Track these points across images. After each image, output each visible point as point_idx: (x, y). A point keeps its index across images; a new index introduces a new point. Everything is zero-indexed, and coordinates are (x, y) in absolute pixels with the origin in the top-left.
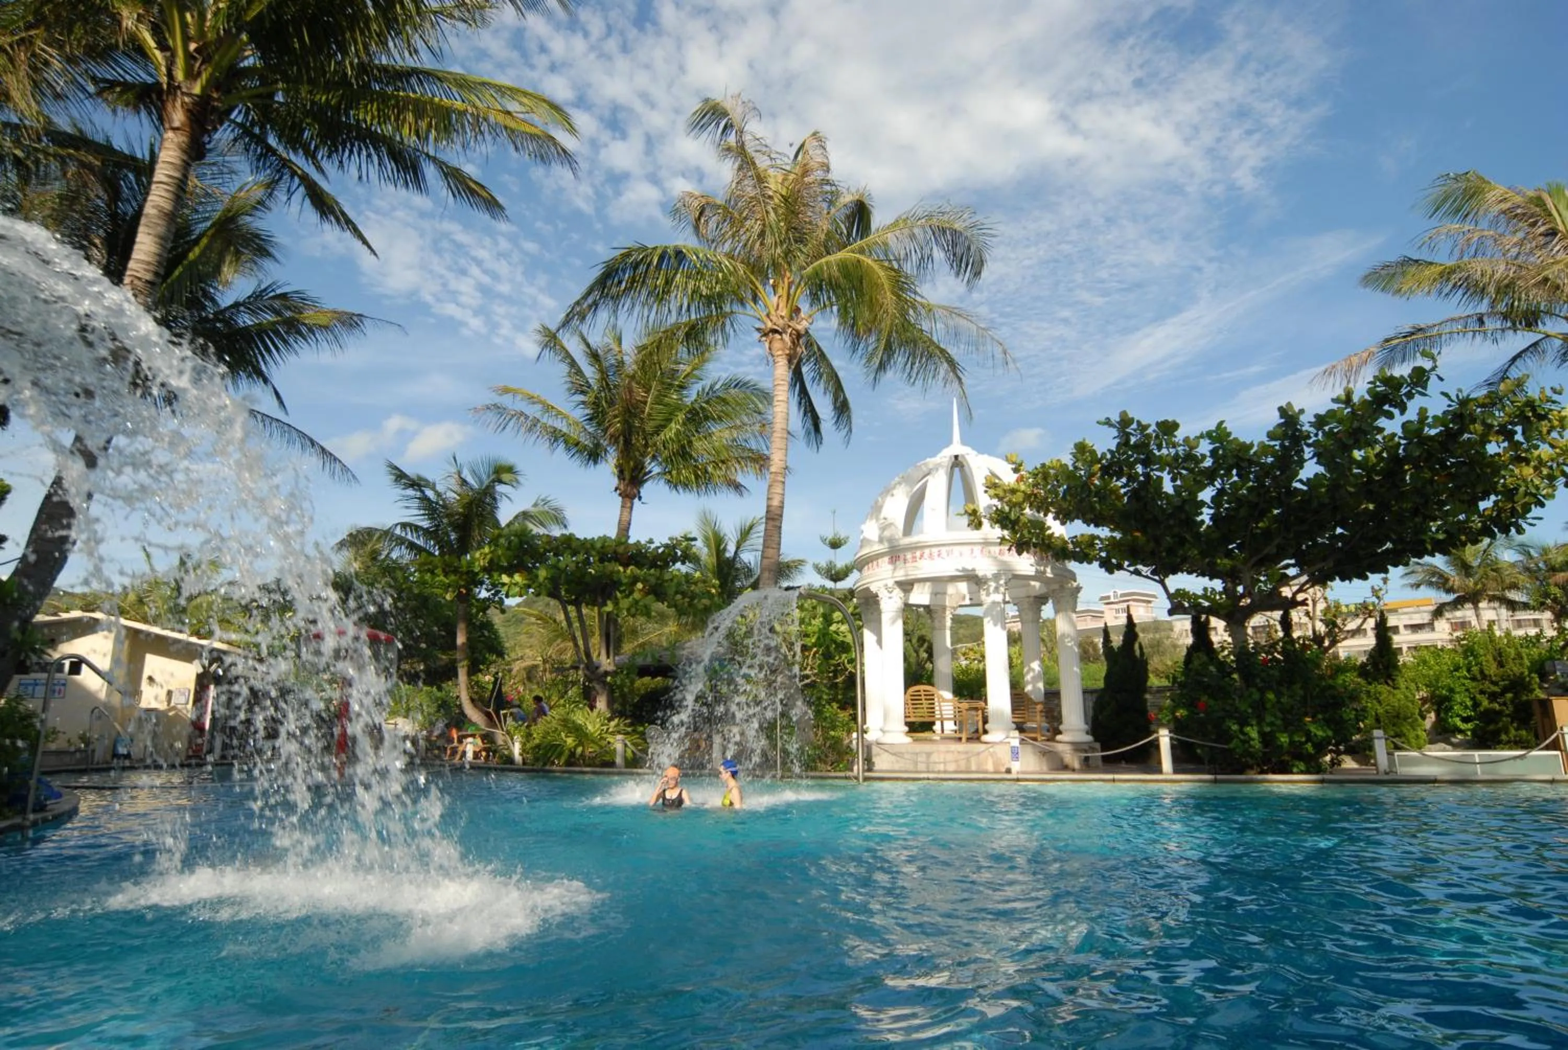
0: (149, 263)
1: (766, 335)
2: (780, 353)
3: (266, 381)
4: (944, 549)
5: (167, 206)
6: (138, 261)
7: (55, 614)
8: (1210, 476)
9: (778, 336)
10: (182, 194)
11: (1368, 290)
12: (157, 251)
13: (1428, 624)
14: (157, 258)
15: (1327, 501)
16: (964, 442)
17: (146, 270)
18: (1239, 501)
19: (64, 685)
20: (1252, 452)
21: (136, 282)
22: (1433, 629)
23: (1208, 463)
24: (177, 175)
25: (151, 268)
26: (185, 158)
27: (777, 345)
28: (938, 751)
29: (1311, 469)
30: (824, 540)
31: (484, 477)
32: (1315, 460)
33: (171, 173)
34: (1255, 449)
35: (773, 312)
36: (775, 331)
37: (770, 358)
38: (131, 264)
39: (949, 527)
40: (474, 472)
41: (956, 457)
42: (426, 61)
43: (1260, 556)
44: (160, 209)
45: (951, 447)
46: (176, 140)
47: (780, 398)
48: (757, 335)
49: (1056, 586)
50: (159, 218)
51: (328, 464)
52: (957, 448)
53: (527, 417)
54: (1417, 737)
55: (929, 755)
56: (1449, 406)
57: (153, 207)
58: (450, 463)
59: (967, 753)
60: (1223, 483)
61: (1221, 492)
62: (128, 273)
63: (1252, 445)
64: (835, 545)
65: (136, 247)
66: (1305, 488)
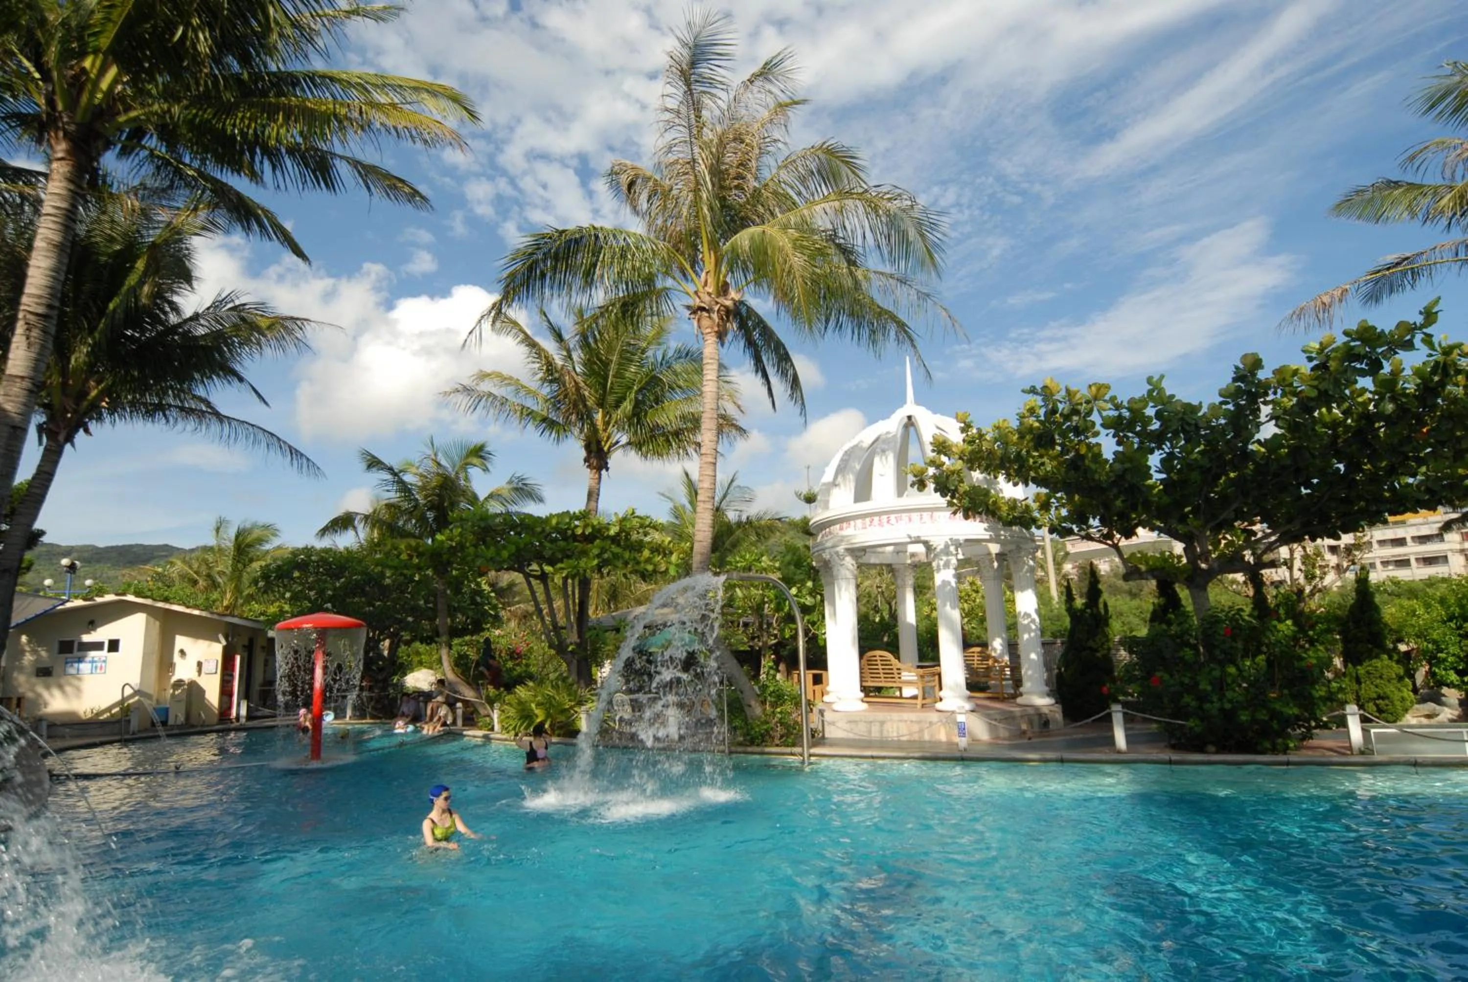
0: (40, 297)
1: (694, 312)
2: (709, 330)
3: (241, 379)
4: (893, 517)
5: (57, 238)
6: (31, 295)
7: (91, 599)
8: (1159, 438)
9: (705, 314)
10: (72, 224)
11: (1343, 219)
12: (49, 284)
13: (1437, 535)
14: (49, 290)
15: (1288, 462)
16: (918, 402)
17: (37, 304)
18: (1189, 466)
19: (105, 661)
20: (1200, 414)
21: (29, 316)
22: (1442, 540)
23: (1155, 425)
24: (64, 205)
25: (44, 301)
26: (72, 187)
27: (706, 322)
28: (891, 720)
29: (1268, 430)
30: (798, 495)
31: (456, 458)
32: (1273, 422)
33: (58, 204)
34: (1204, 410)
35: (701, 289)
36: (702, 309)
37: (700, 336)
38: (25, 299)
39: (900, 493)
40: (446, 455)
41: (909, 418)
42: (318, 65)
43: (1218, 521)
44: (50, 242)
45: (905, 406)
46: (61, 170)
47: (709, 377)
48: (687, 313)
49: (1013, 547)
50: (48, 250)
51: (295, 462)
52: (910, 408)
53: (495, 397)
54: (1403, 699)
55: (882, 723)
56: (1431, 355)
57: (42, 240)
58: (426, 445)
59: (919, 722)
60: (1173, 447)
61: (1171, 456)
62: (22, 307)
63: (1200, 406)
64: (810, 499)
65: (29, 281)
66: (1263, 450)
